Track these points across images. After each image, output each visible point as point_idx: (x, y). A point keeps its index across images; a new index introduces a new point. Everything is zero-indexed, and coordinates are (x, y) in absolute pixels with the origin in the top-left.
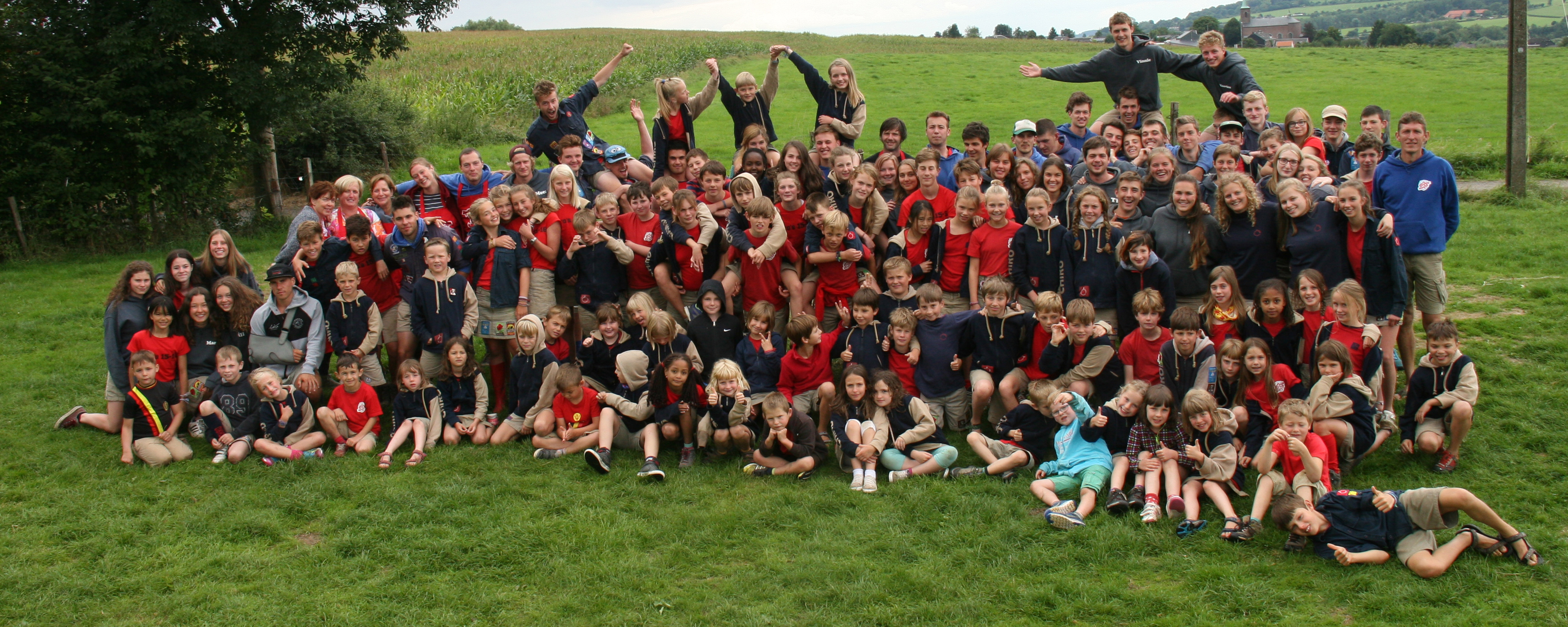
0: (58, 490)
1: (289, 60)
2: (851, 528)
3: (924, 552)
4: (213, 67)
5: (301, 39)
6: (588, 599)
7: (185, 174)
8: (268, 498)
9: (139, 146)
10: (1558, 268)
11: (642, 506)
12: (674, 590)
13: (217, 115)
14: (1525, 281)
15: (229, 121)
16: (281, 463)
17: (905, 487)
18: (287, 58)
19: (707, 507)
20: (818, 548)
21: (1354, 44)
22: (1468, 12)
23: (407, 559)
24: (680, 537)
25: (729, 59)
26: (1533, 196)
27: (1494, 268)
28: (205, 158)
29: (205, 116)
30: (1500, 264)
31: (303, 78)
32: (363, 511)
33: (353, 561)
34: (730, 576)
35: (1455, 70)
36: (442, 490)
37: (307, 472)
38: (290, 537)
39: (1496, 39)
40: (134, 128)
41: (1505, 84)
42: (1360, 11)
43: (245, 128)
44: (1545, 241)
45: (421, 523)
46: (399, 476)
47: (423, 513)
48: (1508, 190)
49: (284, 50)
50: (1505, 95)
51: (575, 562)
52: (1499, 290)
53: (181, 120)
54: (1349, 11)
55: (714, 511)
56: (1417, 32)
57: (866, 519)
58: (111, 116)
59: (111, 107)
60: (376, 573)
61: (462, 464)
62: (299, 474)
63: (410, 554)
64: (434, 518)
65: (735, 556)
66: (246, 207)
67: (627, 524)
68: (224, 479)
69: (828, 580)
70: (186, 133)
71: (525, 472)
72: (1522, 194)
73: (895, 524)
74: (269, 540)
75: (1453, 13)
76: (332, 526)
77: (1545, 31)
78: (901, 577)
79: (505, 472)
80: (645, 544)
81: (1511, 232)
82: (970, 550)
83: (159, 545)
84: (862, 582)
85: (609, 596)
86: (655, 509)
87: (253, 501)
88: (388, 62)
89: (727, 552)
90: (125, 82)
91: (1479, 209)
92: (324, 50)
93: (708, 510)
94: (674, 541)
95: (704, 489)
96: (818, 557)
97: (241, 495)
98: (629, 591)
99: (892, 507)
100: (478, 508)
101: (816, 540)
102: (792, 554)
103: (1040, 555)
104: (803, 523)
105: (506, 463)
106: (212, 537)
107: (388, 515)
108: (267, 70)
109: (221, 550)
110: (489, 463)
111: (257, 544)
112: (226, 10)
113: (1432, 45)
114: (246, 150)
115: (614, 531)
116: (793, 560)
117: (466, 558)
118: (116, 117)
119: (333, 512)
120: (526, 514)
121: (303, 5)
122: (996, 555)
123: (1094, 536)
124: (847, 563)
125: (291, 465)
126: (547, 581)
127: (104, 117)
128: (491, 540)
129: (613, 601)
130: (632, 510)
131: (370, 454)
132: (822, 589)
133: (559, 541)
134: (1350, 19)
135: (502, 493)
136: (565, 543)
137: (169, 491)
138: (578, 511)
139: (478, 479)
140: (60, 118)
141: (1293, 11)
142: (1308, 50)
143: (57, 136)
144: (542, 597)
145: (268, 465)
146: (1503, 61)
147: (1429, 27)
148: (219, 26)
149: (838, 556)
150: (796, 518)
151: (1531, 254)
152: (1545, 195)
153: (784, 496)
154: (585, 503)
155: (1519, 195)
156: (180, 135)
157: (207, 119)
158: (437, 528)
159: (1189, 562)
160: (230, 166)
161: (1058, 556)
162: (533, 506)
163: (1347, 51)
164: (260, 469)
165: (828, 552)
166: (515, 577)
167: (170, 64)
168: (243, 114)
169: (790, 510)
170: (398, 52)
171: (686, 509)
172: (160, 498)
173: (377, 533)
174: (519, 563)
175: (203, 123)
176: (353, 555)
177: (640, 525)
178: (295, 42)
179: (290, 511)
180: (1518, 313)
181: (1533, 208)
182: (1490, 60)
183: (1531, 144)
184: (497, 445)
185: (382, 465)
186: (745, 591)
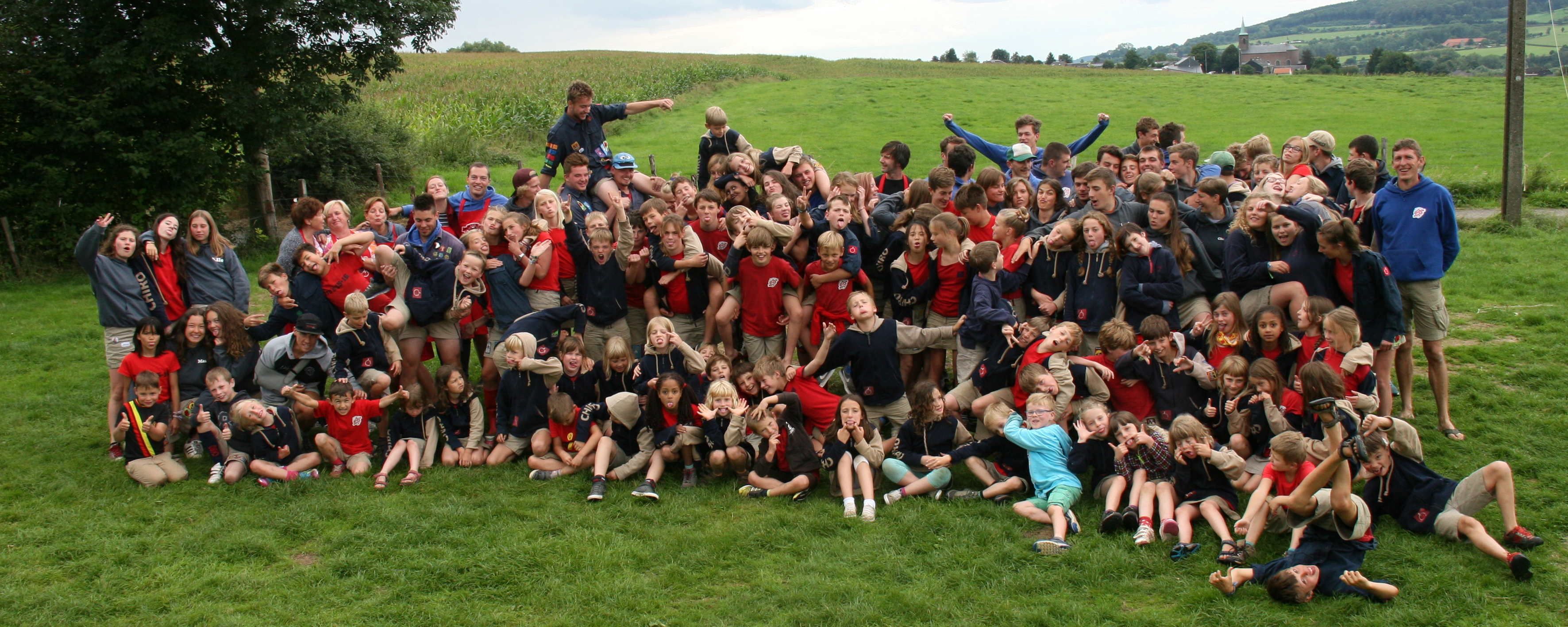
0: (54, 511)
1: (283, 80)
2: (846, 549)
3: (918, 574)
4: (207, 87)
5: (295, 59)
6: (583, 618)
7: (179, 195)
8: (264, 518)
9: (133, 167)
10: (1552, 297)
11: (638, 527)
12: (670, 611)
13: (211, 135)
14: (1518, 309)
15: (223, 141)
16: (277, 484)
17: (900, 509)
18: (282, 79)
19: (702, 527)
20: (813, 569)
21: (1353, 72)
22: (1466, 40)
23: (403, 579)
24: (675, 558)
25: (726, 82)
26: (1528, 225)
27: (1488, 296)
28: (199, 178)
29: (199, 137)
30: (1494, 291)
31: (297, 99)
32: (360, 531)
33: (349, 582)
34: (725, 597)
35: (1453, 99)
36: (436, 510)
37: (303, 492)
38: (286, 557)
39: (1493, 67)
40: (128, 148)
41: (1503, 113)
42: (1358, 38)
43: (240, 148)
44: (1539, 270)
45: (417, 543)
46: (394, 497)
47: (419, 534)
48: (1504, 219)
49: (278, 70)
50: (1502, 123)
51: (570, 583)
52: (1492, 317)
53: (174, 140)
54: (1347, 38)
55: (710, 532)
56: (1415, 60)
57: (861, 540)
58: (104, 136)
59: (104, 127)
60: (372, 593)
61: (458, 485)
62: (295, 494)
63: (406, 574)
64: (429, 538)
65: (731, 577)
66: (241, 229)
67: (622, 545)
68: (220, 500)
69: (823, 601)
70: (180, 153)
71: (520, 494)
72: (1518, 222)
73: (890, 546)
74: (265, 560)
75: (1451, 42)
76: (328, 547)
77: (1543, 60)
78: (895, 598)
79: (501, 493)
80: (641, 565)
81: (1506, 260)
82: (964, 572)
83: (155, 566)
84: (857, 603)
85: (604, 616)
86: (651, 531)
87: (249, 522)
88: (383, 84)
89: (722, 573)
90: (118, 103)
91: (1474, 237)
92: (319, 71)
93: (703, 531)
94: (669, 562)
95: (700, 510)
96: (813, 579)
97: (237, 515)
98: (625, 611)
99: (886, 528)
100: (474, 528)
101: (812, 562)
102: (787, 575)
103: (1034, 577)
104: (798, 544)
105: (502, 484)
106: (207, 557)
107: (384, 535)
108: (262, 90)
109: (217, 570)
110: (484, 484)
111: (253, 565)
112: (220, 30)
113: (1430, 73)
114: (240, 171)
115: (609, 551)
116: (788, 581)
117: (462, 578)
118: (109, 138)
119: (329, 532)
120: (522, 535)
121: (297, 25)
122: (991, 576)
123: (1088, 559)
124: (842, 584)
125: (287, 486)
126: (543, 601)
127: (97, 137)
128: (487, 561)
129: (608, 621)
130: (627, 531)
131: (366, 475)
132: (817, 610)
133: (554, 561)
134: (1349, 47)
135: (498, 514)
136: (561, 563)
137: (166, 511)
138: (574, 532)
139: (473, 500)
140: (52, 138)
141: (1292, 38)
142: (1306, 77)
143: (49, 156)
144: (537, 617)
145: (264, 485)
146: (1499, 89)
147: (1427, 55)
148: (213, 46)
149: (832, 577)
150: (790, 539)
151: (1525, 282)
152: (1539, 223)
153: (779, 517)
154: (580, 524)
155: (1515, 224)
156: (174, 156)
157: (201, 139)
158: (433, 548)
159: (1182, 585)
160: (224, 188)
161: (1053, 578)
162: (529, 527)
163: (1344, 78)
164: (256, 489)
165: (822, 573)
166: (510, 598)
167: (164, 84)
168: (237, 135)
169: (784, 532)
170: (393, 73)
171: (682, 530)
172: (156, 518)
173: (372, 553)
174: (515, 583)
175: (197, 144)
176: (349, 575)
177: (636, 546)
178: (290, 63)
179: (285, 532)
180: (1511, 340)
181: (1529, 236)
182: (1488, 89)
183: (1527, 173)
184: (493, 466)
185: (378, 486)
186: (740, 611)
